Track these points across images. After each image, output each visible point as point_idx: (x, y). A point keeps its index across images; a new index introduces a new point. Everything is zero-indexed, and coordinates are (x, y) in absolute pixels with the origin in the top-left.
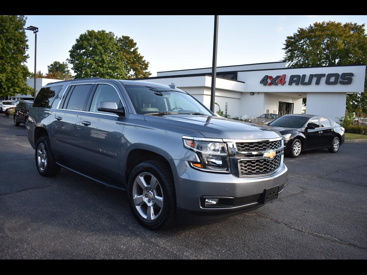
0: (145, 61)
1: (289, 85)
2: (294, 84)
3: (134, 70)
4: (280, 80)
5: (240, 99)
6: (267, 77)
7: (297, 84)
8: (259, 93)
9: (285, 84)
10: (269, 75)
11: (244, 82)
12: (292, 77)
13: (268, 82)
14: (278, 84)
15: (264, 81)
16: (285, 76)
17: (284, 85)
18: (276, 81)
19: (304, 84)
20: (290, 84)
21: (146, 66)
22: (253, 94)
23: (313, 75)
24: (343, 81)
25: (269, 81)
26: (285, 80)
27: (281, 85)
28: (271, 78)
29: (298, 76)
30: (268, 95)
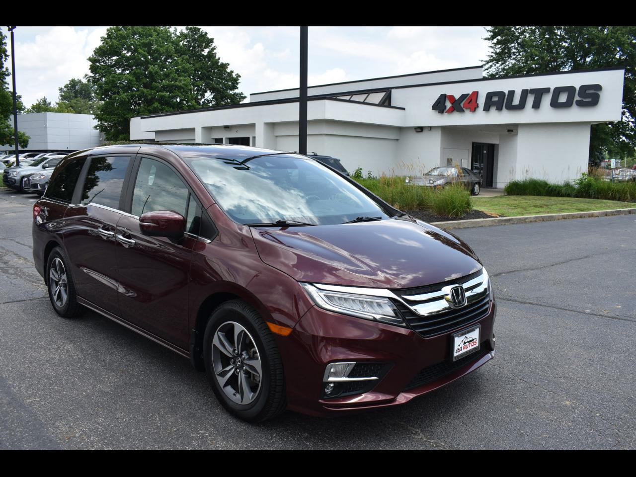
0: (232, 72)
1: (484, 112)
2: (493, 110)
3: (213, 90)
4: (468, 102)
5: (397, 140)
6: (443, 98)
7: (499, 109)
8: (430, 128)
9: (477, 110)
10: (448, 94)
11: (404, 109)
12: (490, 96)
13: (446, 106)
14: (464, 109)
15: (439, 106)
16: (476, 94)
17: (475, 111)
18: (462, 105)
19: (511, 107)
20: (487, 108)
21: (234, 82)
22: (420, 129)
23: (528, 90)
24: (582, 100)
25: (448, 105)
26: (478, 102)
27: (470, 111)
28: (451, 98)
29: (501, 94)
30: (448, 131)
